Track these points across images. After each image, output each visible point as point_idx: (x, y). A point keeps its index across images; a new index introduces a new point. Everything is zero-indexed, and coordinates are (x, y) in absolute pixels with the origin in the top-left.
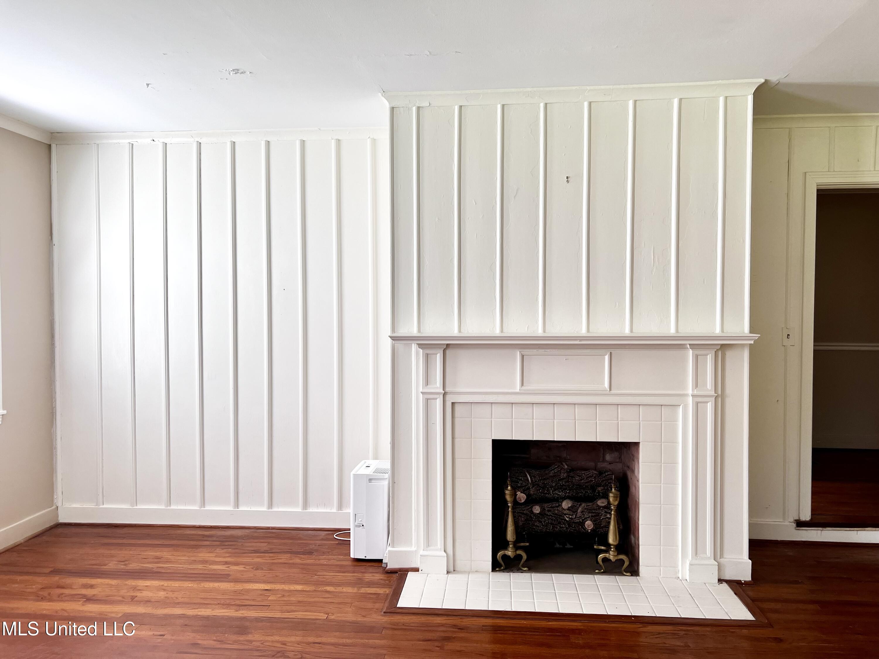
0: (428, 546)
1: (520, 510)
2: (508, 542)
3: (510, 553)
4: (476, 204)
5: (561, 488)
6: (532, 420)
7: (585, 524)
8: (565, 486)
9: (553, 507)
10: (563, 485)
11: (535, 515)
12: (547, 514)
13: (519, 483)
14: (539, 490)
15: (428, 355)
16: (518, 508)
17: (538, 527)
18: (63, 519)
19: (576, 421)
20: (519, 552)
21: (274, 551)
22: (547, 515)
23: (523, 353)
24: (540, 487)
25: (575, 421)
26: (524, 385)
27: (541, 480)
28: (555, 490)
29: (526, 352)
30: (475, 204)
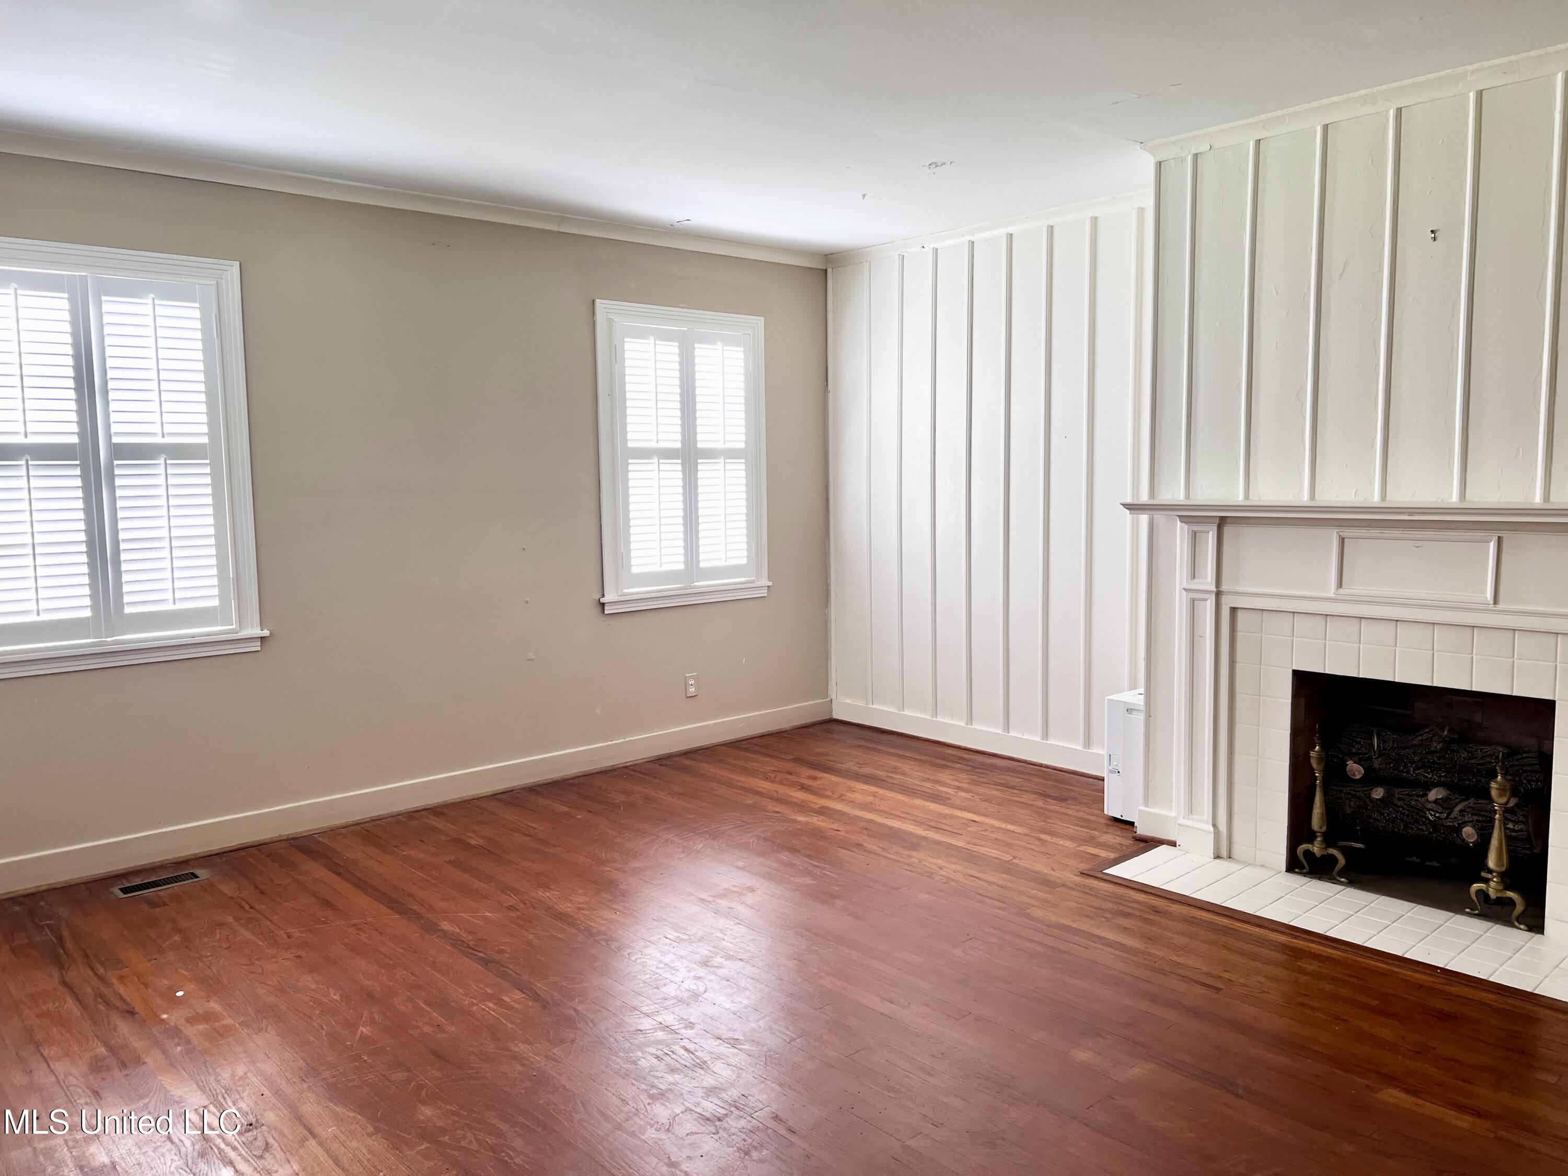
0: (1191, 812)
1: (1351, 790)
2: (1315, 832)
3: (1316, 848)
4: (1277, 294)
5: (1430, 767)
6: (1358, 645)
7: (1461, 830)
8: (1438, 764)
9: (1411, 796)
10: (1434, 762)
11: (1372, 800)
12: (1396, 803)
13: (1354, 747)
14: (1390, 763)
15: (1195, 533)
16: (1349, 786)
17: (1380, 821)
18: (837, 715)
19: (1435, 653)
20: (1333, 851)
21: (1023, 788)
22: (1396, 805)
23: (1343, 534)
24: (1391, 759)
25: (1433, 653)
26: (1344, 587)
27: (1395, 748)
28: (1418, 768)
29: (1347, 533)
30: (1275, 293)
